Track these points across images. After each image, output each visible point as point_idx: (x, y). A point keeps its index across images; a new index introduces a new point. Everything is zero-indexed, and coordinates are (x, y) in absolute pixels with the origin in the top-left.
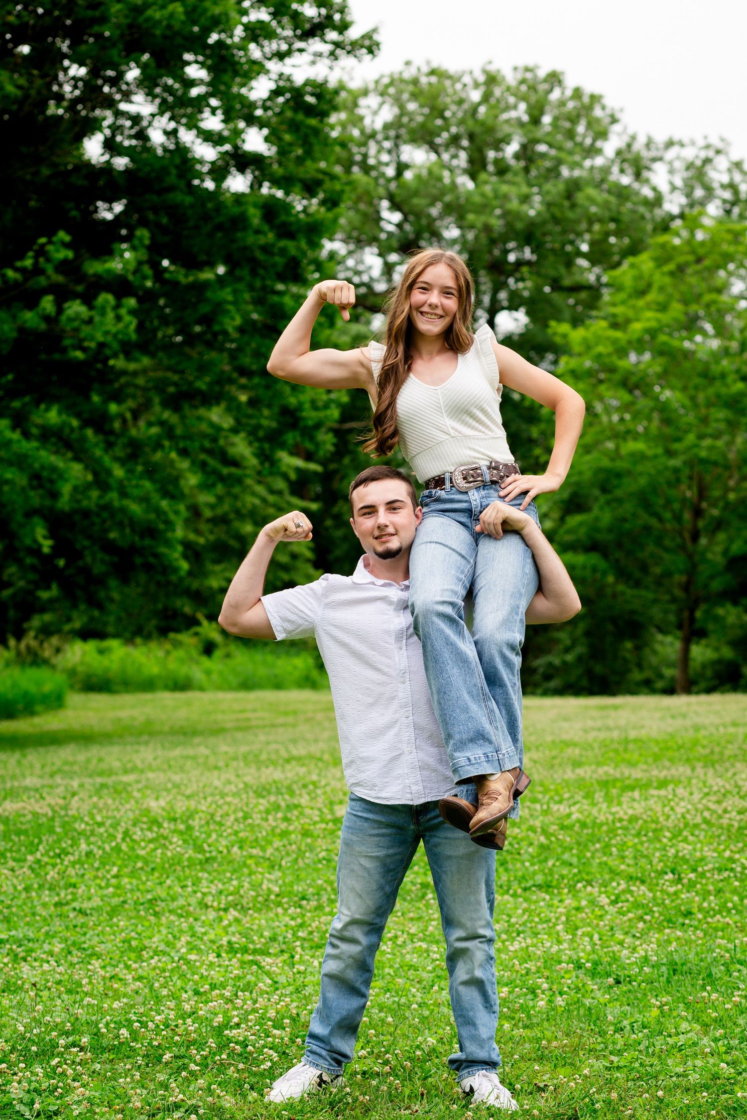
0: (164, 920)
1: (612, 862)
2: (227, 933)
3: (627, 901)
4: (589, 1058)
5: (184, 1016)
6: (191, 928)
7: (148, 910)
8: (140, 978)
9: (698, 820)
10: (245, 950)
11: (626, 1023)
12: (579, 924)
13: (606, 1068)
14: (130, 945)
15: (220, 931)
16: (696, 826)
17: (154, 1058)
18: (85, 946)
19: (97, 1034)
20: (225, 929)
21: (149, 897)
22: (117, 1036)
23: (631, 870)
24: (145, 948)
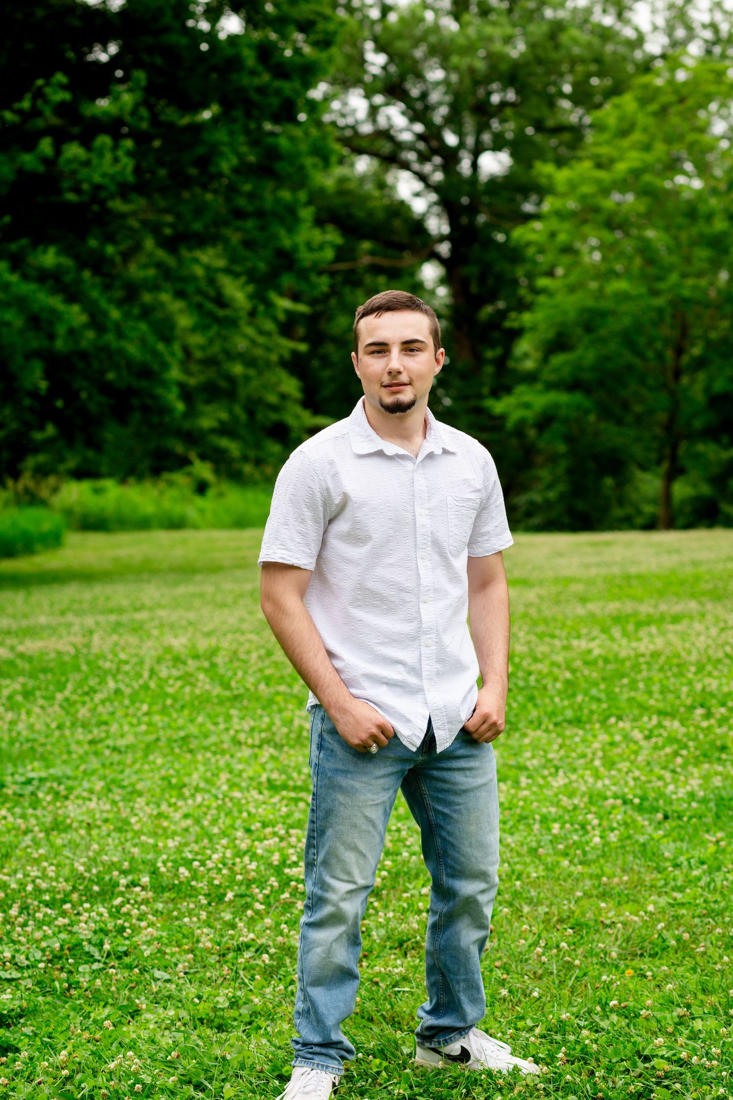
0: (199, 757)
1: (640, 697)
2: (264, 770)
3: (660, 735)
4: (650, 895)
5: (240, 854)
6: (228, 765)
7: (181, 748)
8: (186, 816)
9: (720, 654)
10: (285, 787)
11: (682, 859)
12: (616, 759)
13: (670, 904)
14: (170, 783)
15: (258, 768)
16: (719, 661)
17: (216, 897)
18: (125, 783)
19: (155, 872)
20: (263, 766)
21: (182, 734)
22: (176, 875)
23: (661, 706)
24: (185, 785)
